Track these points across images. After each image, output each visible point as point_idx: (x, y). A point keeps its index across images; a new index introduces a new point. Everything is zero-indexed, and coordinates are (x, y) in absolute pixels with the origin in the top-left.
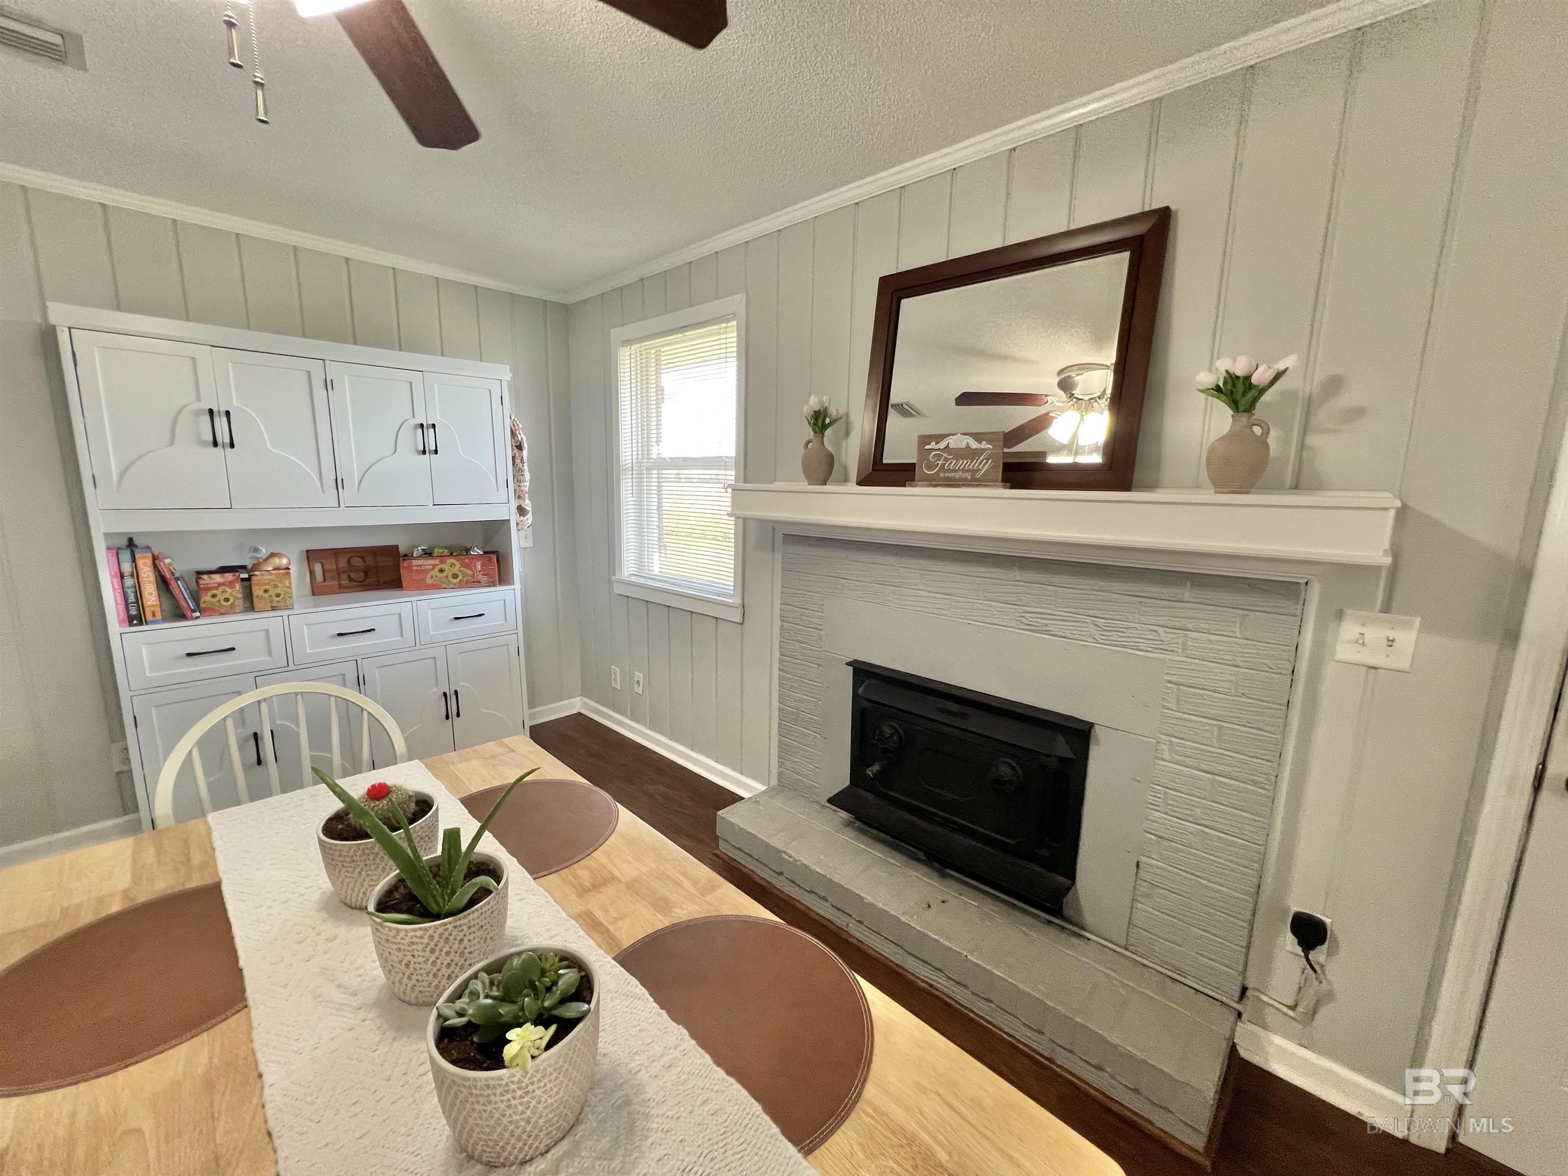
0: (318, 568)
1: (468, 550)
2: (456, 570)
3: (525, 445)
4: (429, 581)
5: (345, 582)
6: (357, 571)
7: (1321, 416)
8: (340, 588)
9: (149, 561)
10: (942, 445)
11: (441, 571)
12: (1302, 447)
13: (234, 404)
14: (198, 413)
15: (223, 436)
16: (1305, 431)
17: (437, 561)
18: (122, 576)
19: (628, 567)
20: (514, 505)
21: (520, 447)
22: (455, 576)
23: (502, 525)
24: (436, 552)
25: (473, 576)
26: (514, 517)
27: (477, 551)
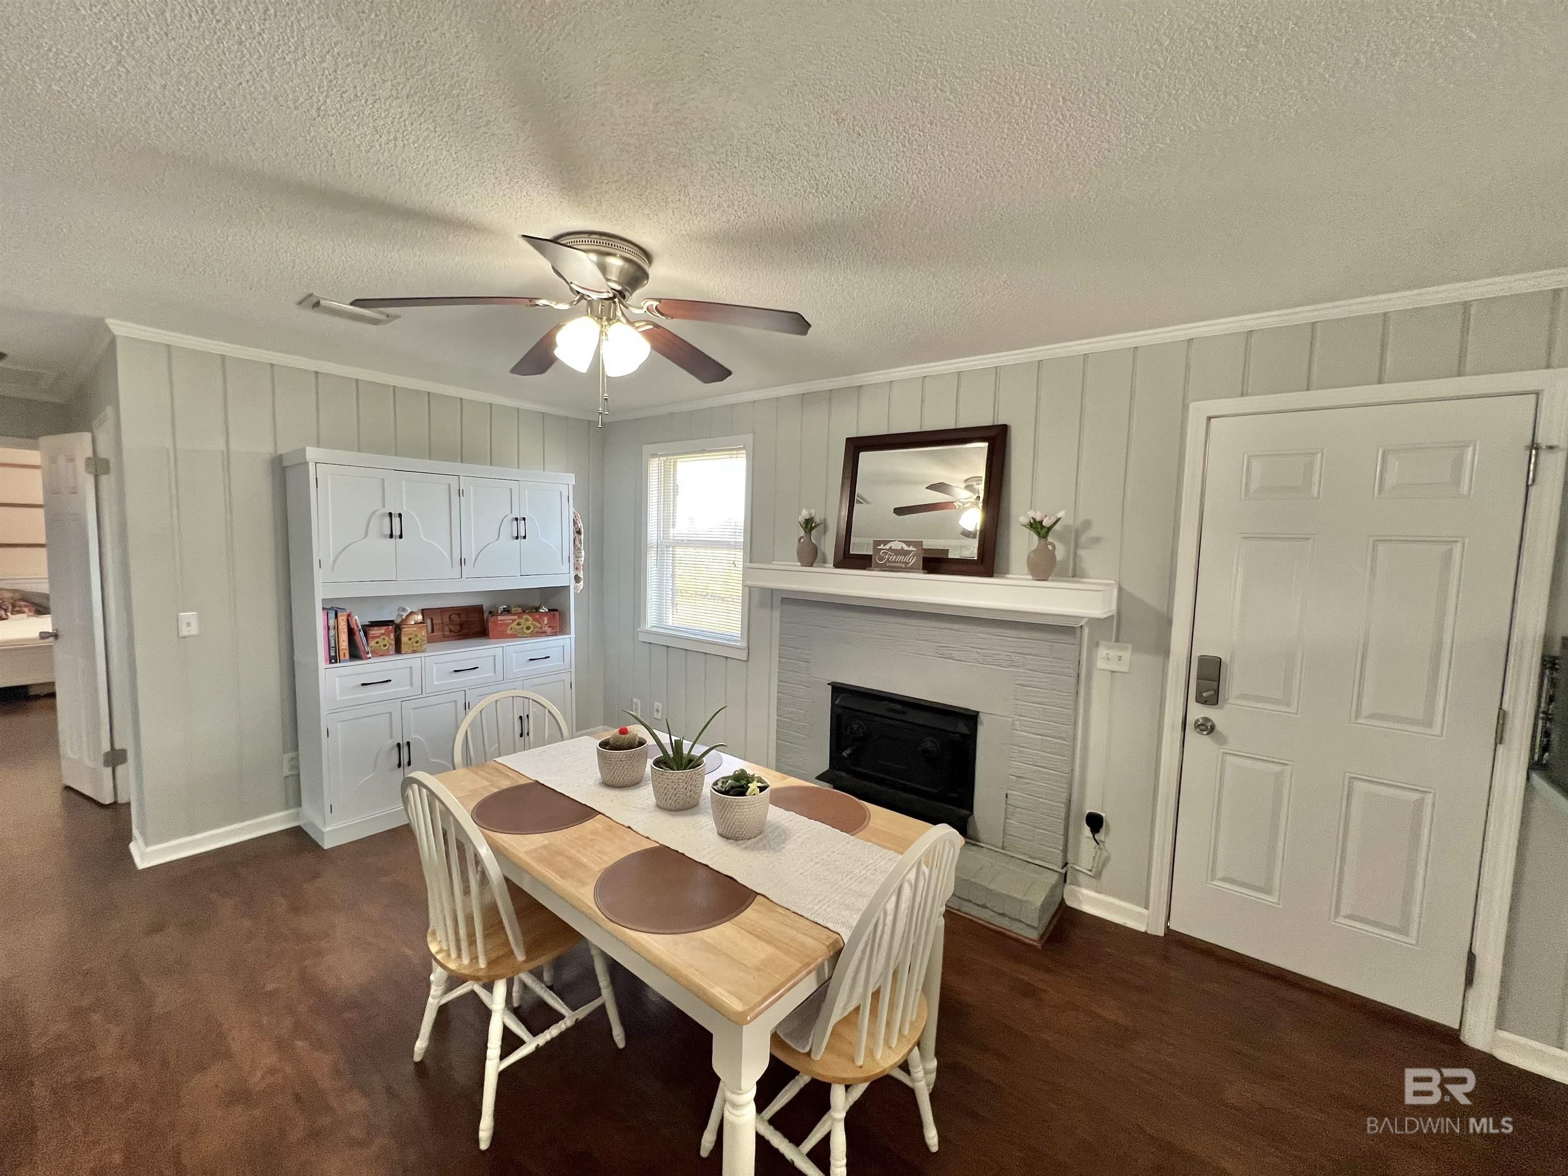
0: (429, 622)
1: (537, 609)
2: (528, 624)
3: (582, 530)
4: (509, 632)
5: (447, 633)
6: (455, 625)
7: (1083, 539)
8: (443, 637)
9: (345, 618)
10: (887, 547)
11: (519, 624)
12: (1076, 555)
13: (405, 509)
14: (383, 515)
15: (396, 532)
16: (1076, 549)
17: (516, 617)
18: (329, 629)
19: (651, 621)
20: (573, 575)
21: (579, 532)
22: (528, 628)
23: (563, 590)
24: (513, 610)
25: (541, 628)
26: (573, 584)
27: (544, 610)
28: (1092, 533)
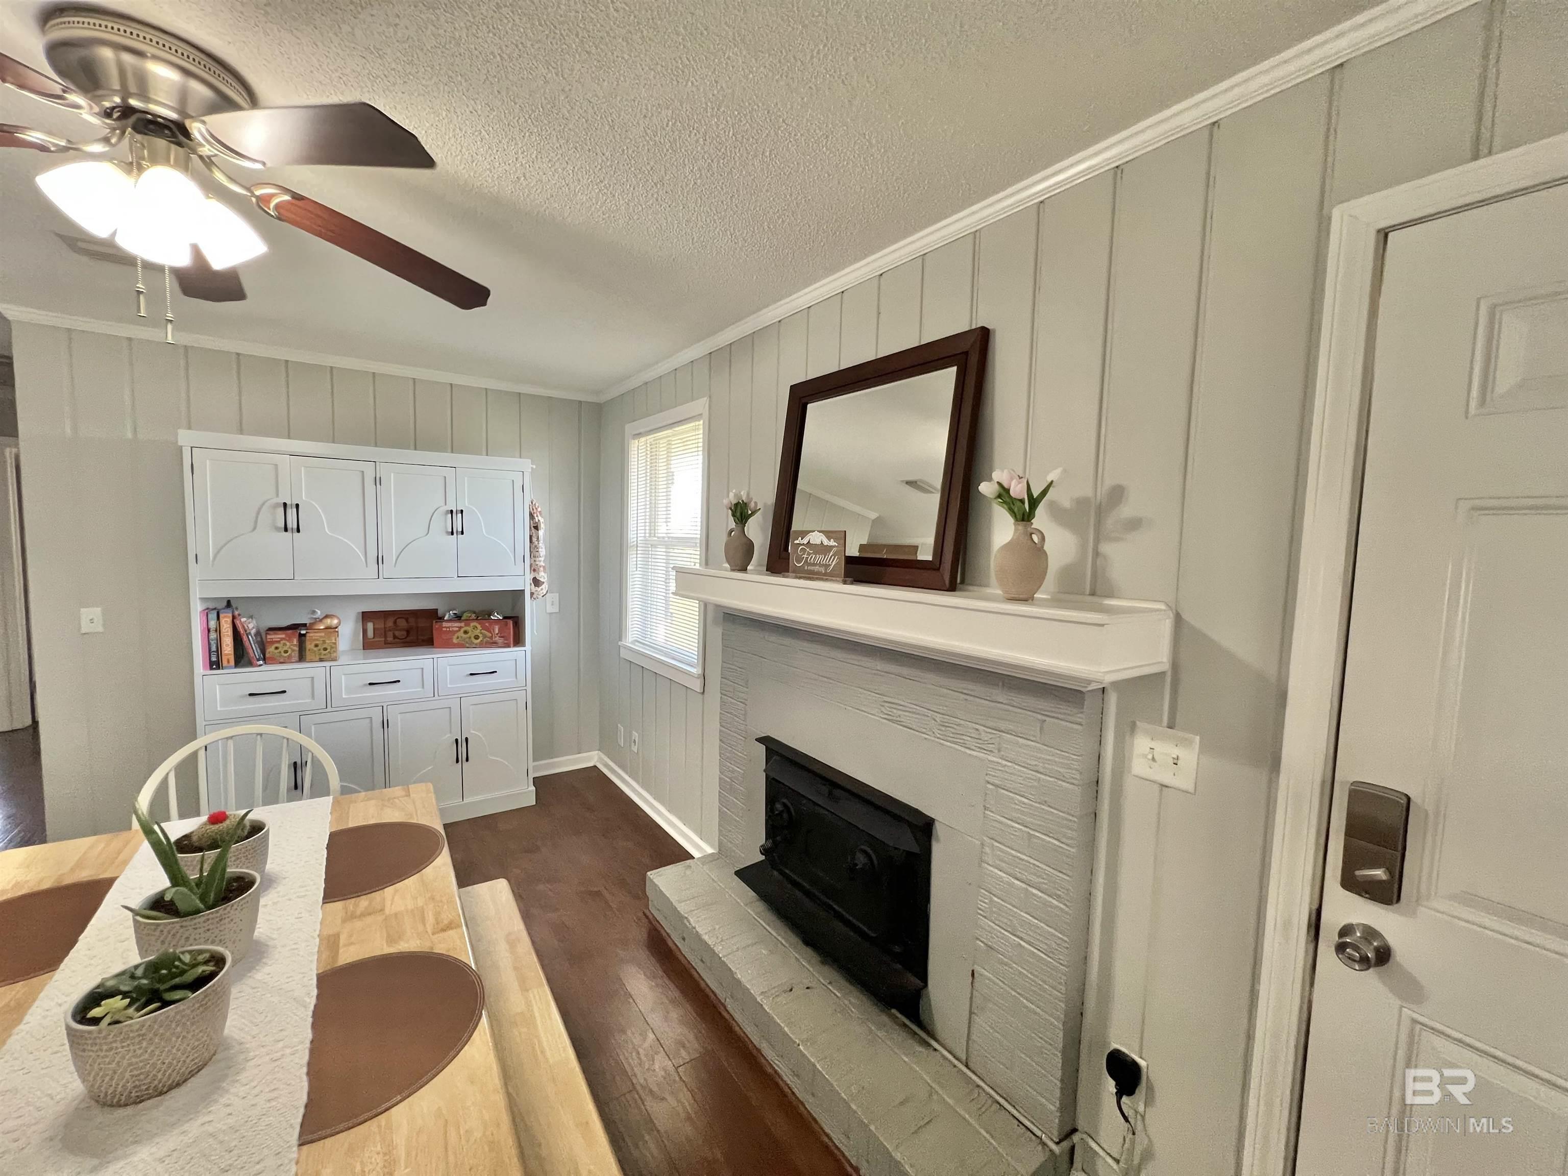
0: (370, 626)
1: (489, 616)
2: (477, 632)
3: (542, 526)
4: (455, 641)
5: (390, 639)
6: (400, 630)
7: (1110, 523)
8: (385, 644)
9: (229, 620)
11: (466, 632)
12: (1096, 554)
13: (303, 498)
14: (276, 506)
15: (292, 523)
16: (1097, 541)
17: (462, 624)
18: (209, 631)
19: (632, 635)
20: (529, 577)
21: (536, 528)
23: (518, 595)
24: (465, 616)
25: (491, 638)
26: (529, 588)
27: (497, 616)
28: (1126, 511)
